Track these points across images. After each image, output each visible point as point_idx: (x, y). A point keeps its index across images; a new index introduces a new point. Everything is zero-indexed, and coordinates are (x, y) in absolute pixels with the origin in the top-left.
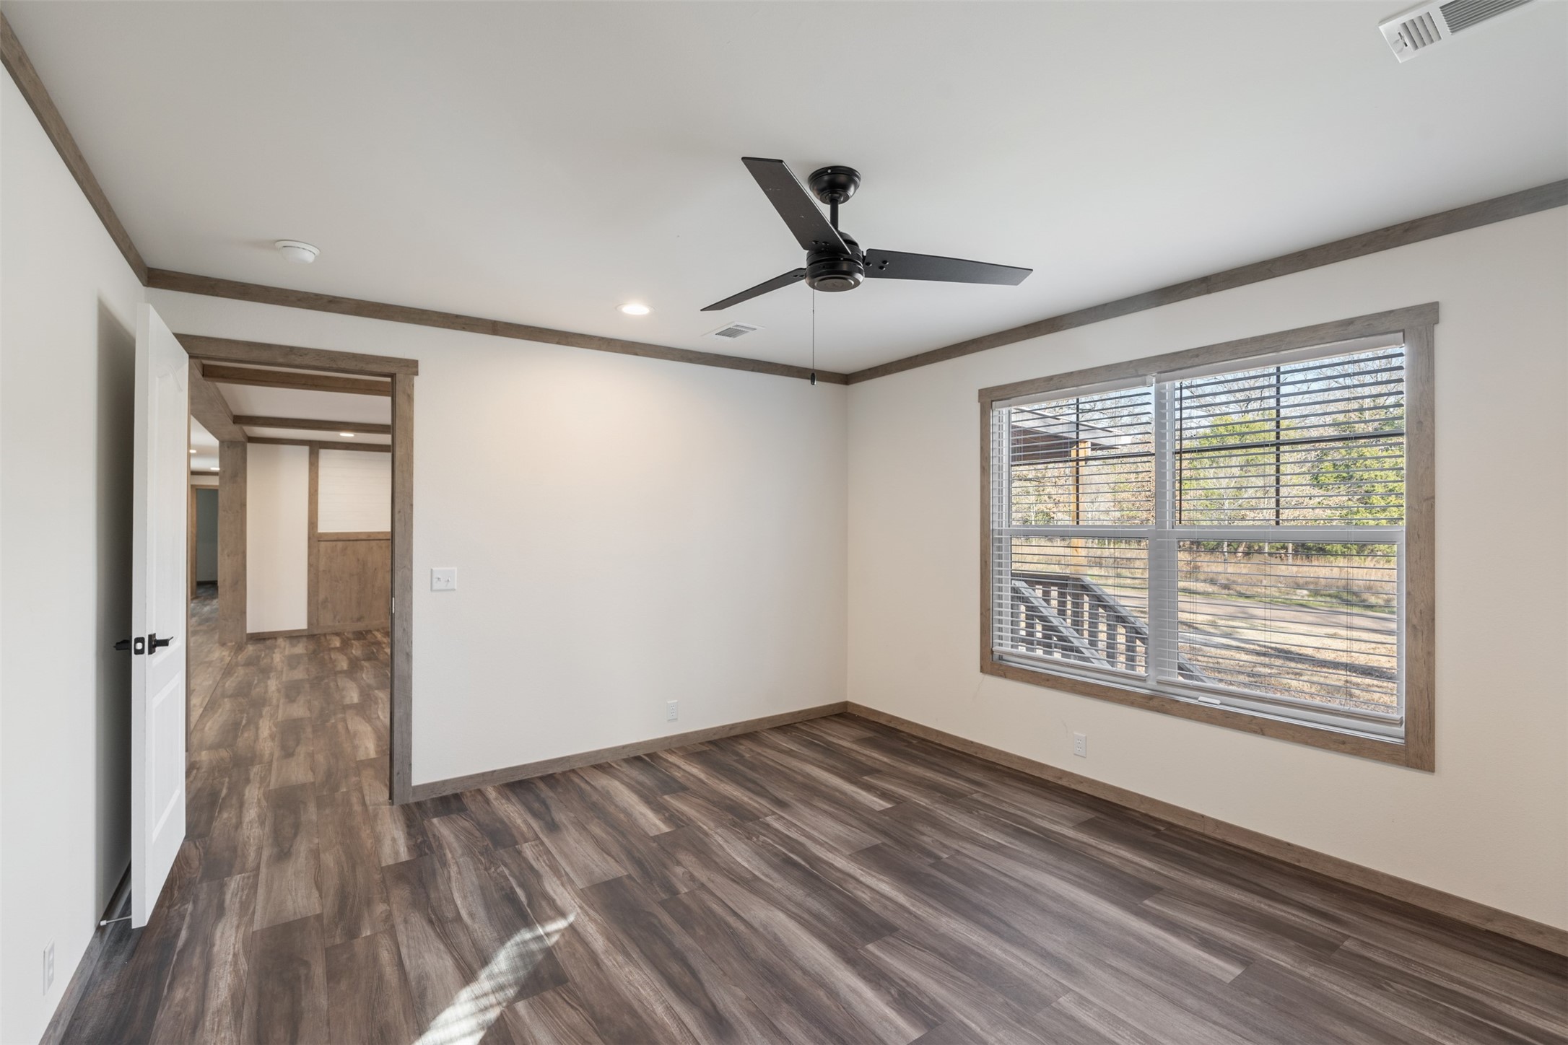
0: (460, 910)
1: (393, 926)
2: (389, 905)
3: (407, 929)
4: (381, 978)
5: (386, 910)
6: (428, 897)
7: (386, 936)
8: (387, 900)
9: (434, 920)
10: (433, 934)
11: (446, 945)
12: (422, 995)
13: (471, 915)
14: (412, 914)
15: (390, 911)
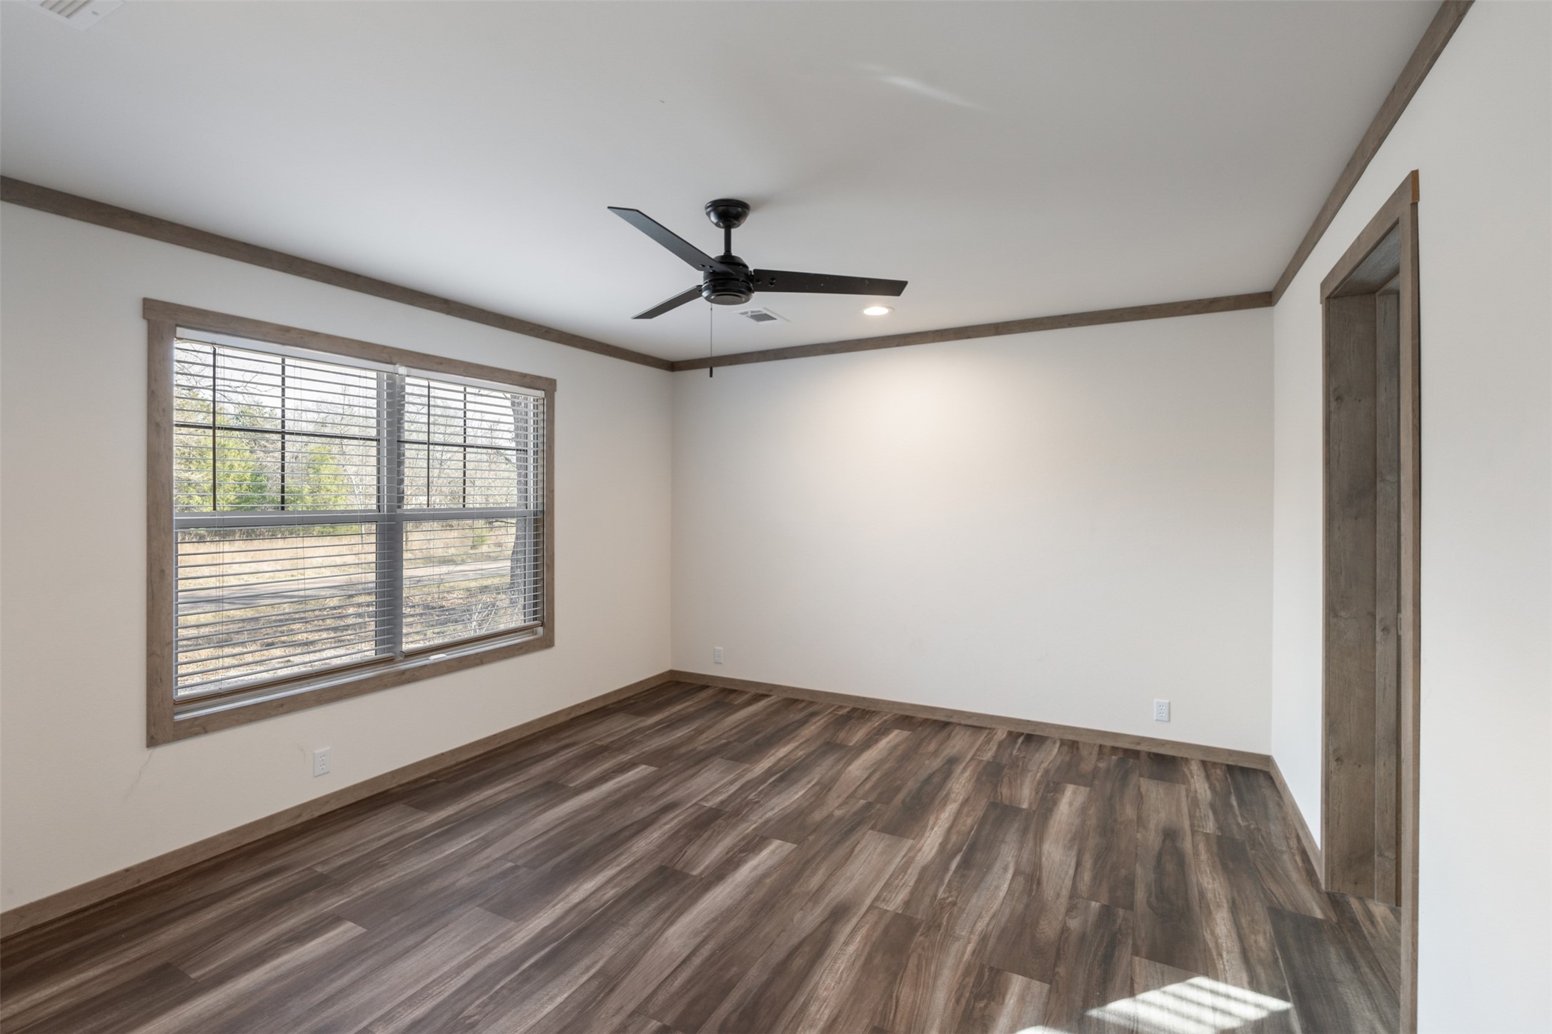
0: (1010, 878)
1: (1071, 897)
2: (1065, 923)
3: (1061, 888)
4: (1095, 863)
5: (1070, 918)
6: (1027, 906)
7: (1080, 893)
8: (1065, 930)
9: (1036, 883)
10: (1044, 872)
11: (1040, 859)
12: (1073, 839)
13: (1005, 869)
14: (1050, 899)
15: (1067, 914)
